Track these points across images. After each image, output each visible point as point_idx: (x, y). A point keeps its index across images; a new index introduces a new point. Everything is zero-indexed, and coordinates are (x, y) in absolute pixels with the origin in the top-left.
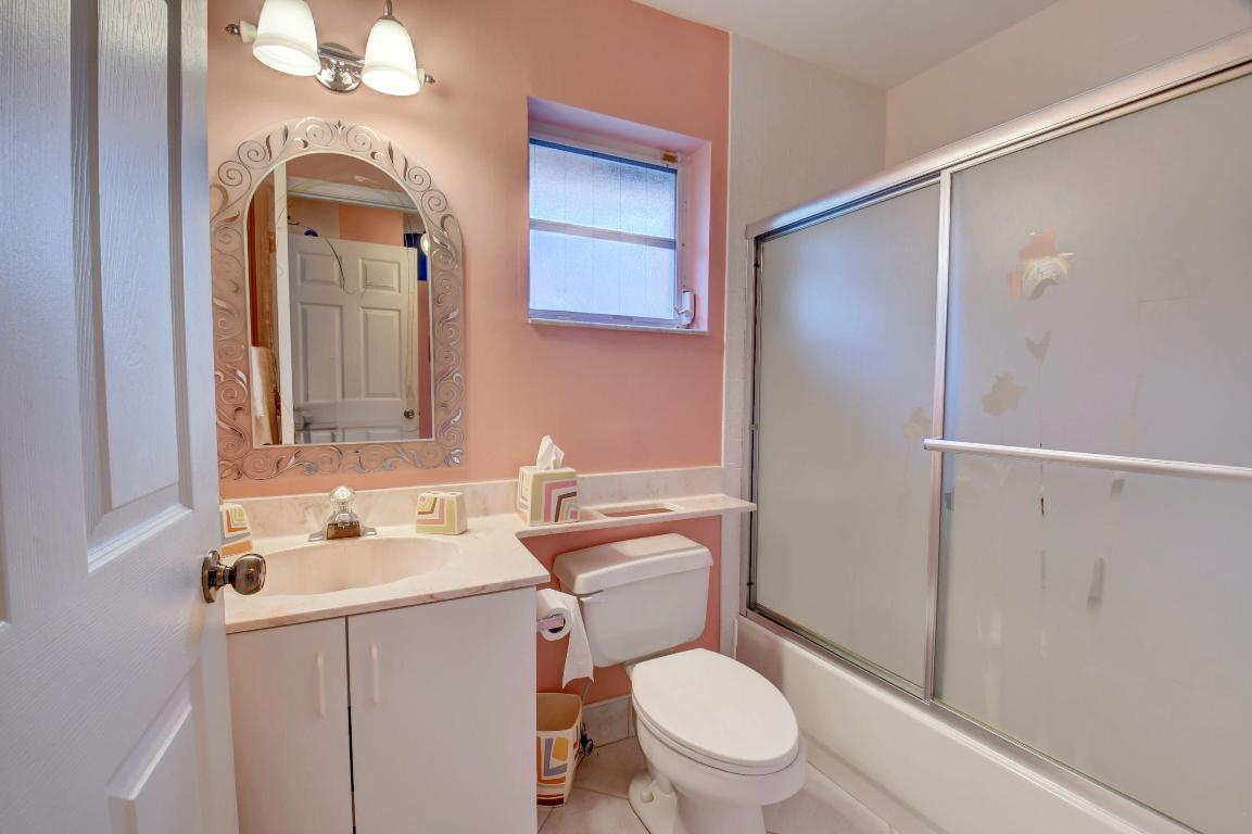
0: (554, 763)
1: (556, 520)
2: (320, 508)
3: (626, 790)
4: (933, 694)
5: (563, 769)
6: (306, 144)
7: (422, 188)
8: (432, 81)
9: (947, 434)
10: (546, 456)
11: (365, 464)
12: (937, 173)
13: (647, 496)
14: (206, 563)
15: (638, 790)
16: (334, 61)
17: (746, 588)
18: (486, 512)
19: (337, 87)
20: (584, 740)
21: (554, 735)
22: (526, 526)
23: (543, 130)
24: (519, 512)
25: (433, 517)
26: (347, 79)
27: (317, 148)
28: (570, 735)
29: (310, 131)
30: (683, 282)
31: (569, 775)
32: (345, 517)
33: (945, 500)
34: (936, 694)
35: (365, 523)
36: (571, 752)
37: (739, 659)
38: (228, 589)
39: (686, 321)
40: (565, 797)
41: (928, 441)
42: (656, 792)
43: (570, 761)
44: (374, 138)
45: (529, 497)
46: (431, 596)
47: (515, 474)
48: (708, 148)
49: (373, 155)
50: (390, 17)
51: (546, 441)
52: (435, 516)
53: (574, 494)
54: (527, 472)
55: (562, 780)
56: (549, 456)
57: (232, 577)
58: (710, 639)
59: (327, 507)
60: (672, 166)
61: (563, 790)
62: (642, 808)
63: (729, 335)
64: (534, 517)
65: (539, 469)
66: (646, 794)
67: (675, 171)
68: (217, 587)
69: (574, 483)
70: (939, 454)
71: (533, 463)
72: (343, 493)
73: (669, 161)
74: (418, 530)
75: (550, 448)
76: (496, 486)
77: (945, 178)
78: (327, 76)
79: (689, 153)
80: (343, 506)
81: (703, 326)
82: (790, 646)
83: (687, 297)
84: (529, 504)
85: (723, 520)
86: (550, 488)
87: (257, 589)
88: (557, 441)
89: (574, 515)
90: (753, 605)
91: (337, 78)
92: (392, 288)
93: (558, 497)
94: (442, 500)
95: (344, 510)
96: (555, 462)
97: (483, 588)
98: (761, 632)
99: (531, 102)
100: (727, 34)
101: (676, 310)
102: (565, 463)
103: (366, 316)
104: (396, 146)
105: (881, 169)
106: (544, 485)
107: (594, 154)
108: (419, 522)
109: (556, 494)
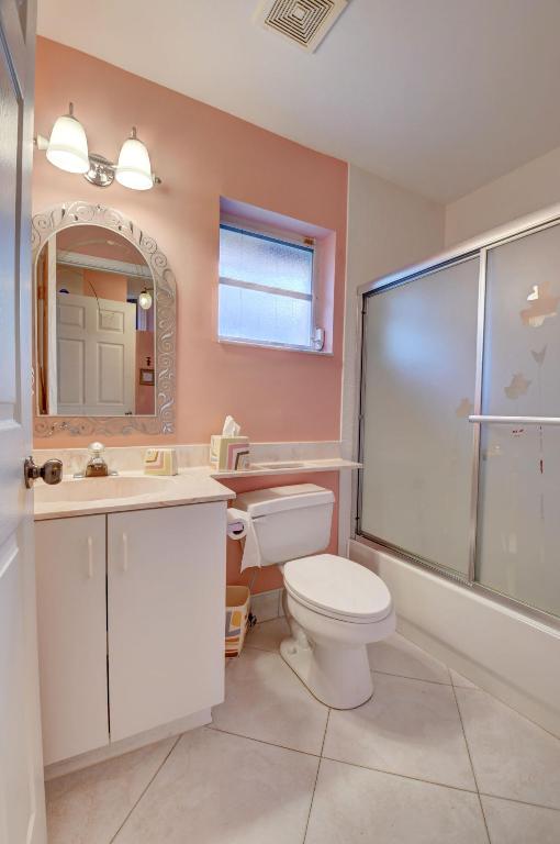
0: (232, 628)
1: (236, 468)
2: (81, 457)
3: (279, 647)
4: (474, 579)
5: (238, 632)
6: (77, 219)
7: (152, 251)
8: (159, 181)
9: (484, 410)
10: (229, 428)
11: (111, 430)
12: (478, 251)
13: (293, 459)
14: (26, 464)
15: (286, 647)
16: (97, 166)
17: (355, 521)
18: (189, 465)
19: (97, 183)
20: (250, 617)
21: (233, 609)
22: (216, 472)
23: (230, 219)
24: (211, 465)
25: (155, 465)
26: (104, 178)
27: (83, 222)
28: (243, 610)
29: (78, 211)
30: (317, 321)
31: (241, 637)
32: (99, 461)
33: (482, 456)
34: (476, 579)
35: (110, 468)
36: (244, 621)
37: (351, 559)
38: (40, 480)
39: (318, 347)
40: (239, 651)
41: (471, 417)
42: (298, 647)
43: (243, 628)
44: (121, 218)
45: (218, 453)
46: (161, 503)
47: (208, 440)
48: (333, 237)
49: (120, 228)
50: (134, 138)
51: (229, 419)
52: (157, 463)
53: (247, 453)
54: (217, 439)
55: (237, 640)
56: (231, 428)
57: (42, 473)
58: (333, 548)
59: (85, 457)
60: (310, 247)
61: (238, 647)
62: (289, 658)
63: (346, 356)
64: (221, 466)
65: (225, 436)
66: (291, 649)
67: (312, 251)
68: (34, 478)
69: (247, 446)
70: (477, 425)
71: (221, 434)
72: (97, 446)
73: (309, 243)
74: (146, 473)
75: (231, 423)
76: (196, 449)
77: (483, 253)
78: (92, 174)
79: (322, 239)
80: (97, 454)
81: (329, 350)
82: (383, 556)
83: (319, 332)
84: (218, 458)
85: (341, 474)
86: (232, 448)
87: (58, 481)
88: (236, 420)
89: (247, 466)
90: (359, 532)
91: (98, 177)
92: (117, 330)
93: (237, 453)
94: (162, 454)
95: (98, 457)
96: (235, 433)
97: (194, 499)
98: (365, 548)
99: (222, 200)
100: (346, 164)
101: (312, 339)
102: (241, 433)
103: (100, 348)
104: (134, 223)
105: (443, 249)
106: (228, 446)
107: (261, 237)
108: (147, 467)
109: (235, 452)
